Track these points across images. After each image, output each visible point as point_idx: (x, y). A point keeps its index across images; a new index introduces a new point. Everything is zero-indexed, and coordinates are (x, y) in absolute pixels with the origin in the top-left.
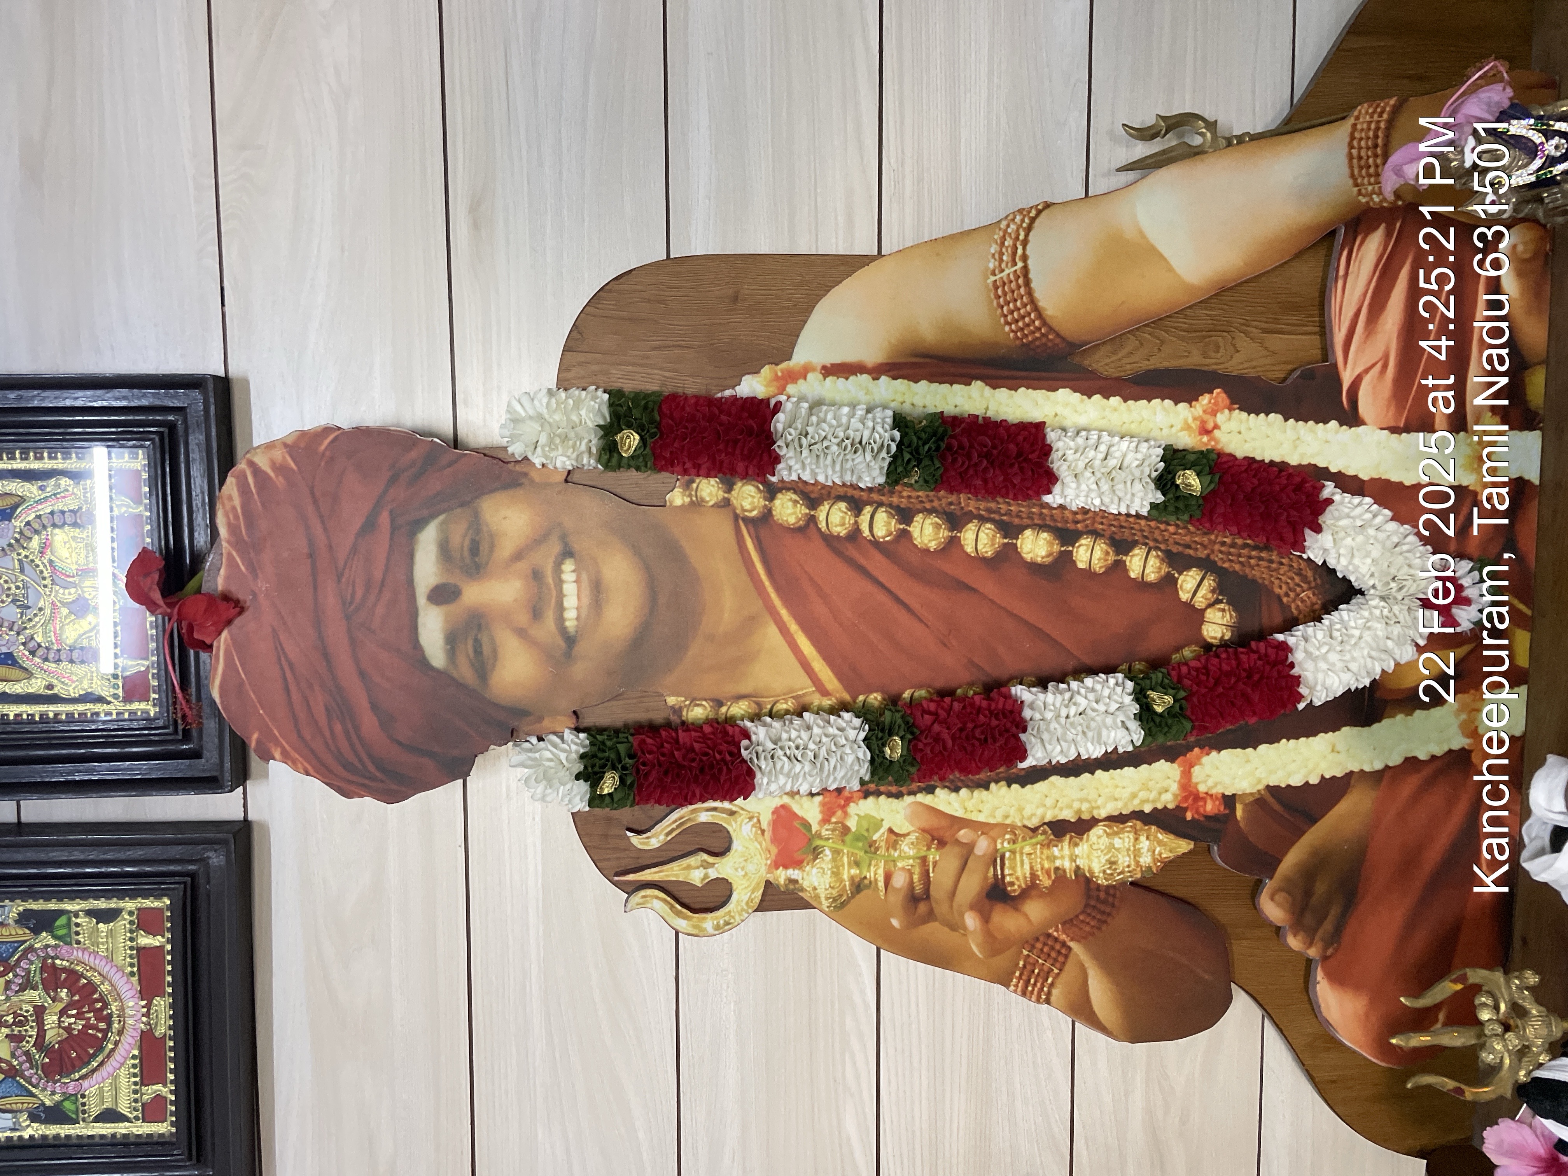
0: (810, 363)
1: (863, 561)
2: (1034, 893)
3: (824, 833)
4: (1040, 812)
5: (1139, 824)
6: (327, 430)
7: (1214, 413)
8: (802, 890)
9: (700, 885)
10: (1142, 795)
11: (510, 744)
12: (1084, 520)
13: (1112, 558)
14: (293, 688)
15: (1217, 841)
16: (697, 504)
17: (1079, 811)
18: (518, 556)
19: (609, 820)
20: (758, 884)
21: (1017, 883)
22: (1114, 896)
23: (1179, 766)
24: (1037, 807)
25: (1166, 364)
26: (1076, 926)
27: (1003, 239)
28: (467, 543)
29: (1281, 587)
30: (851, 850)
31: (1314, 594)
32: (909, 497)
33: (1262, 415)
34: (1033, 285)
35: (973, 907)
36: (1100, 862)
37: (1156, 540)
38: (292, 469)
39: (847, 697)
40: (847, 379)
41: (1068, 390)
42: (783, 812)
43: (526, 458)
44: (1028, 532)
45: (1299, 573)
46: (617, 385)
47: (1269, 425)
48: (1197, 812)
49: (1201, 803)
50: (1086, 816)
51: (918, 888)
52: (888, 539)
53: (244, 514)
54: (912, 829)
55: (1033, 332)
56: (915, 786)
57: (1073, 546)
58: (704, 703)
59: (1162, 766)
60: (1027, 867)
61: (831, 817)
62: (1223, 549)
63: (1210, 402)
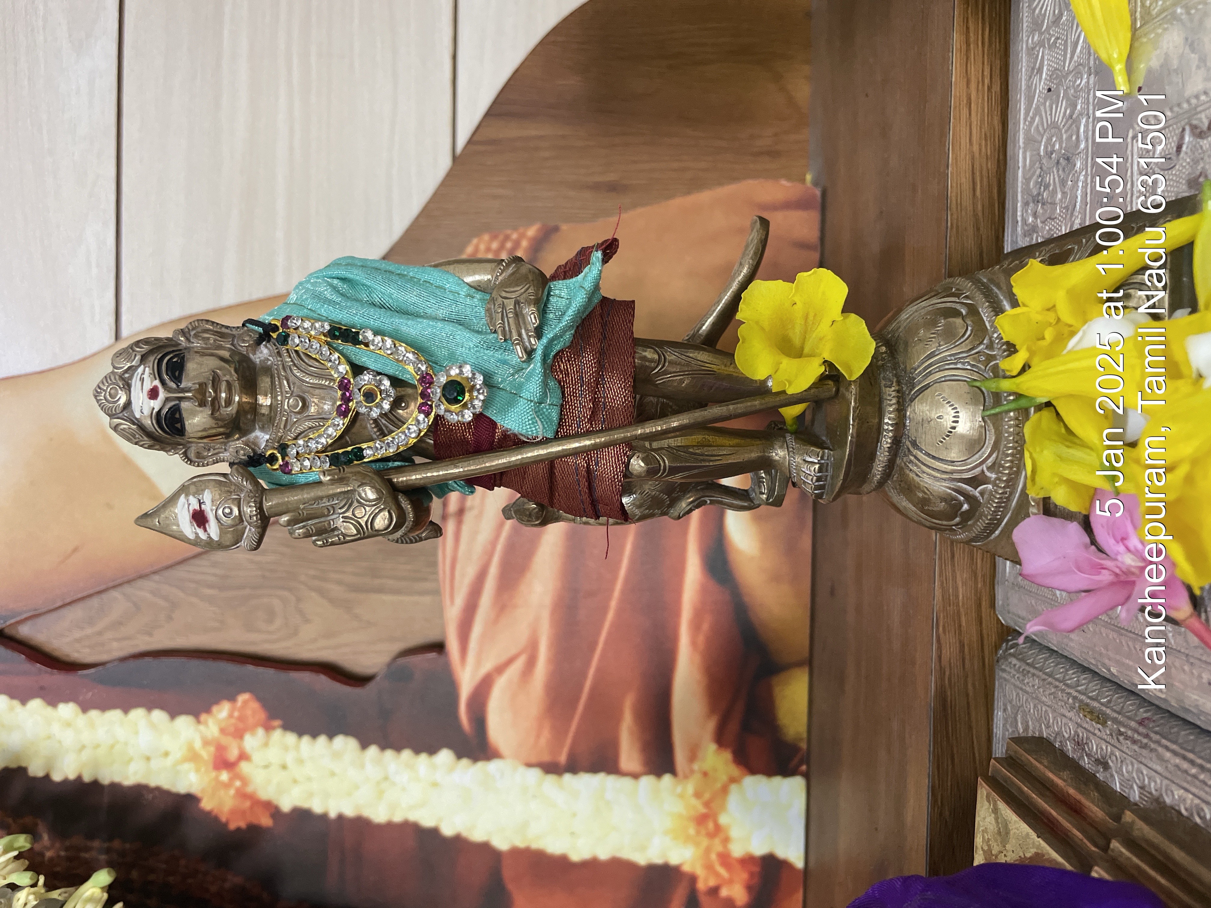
47: (335, 755)
63: (231, 716)
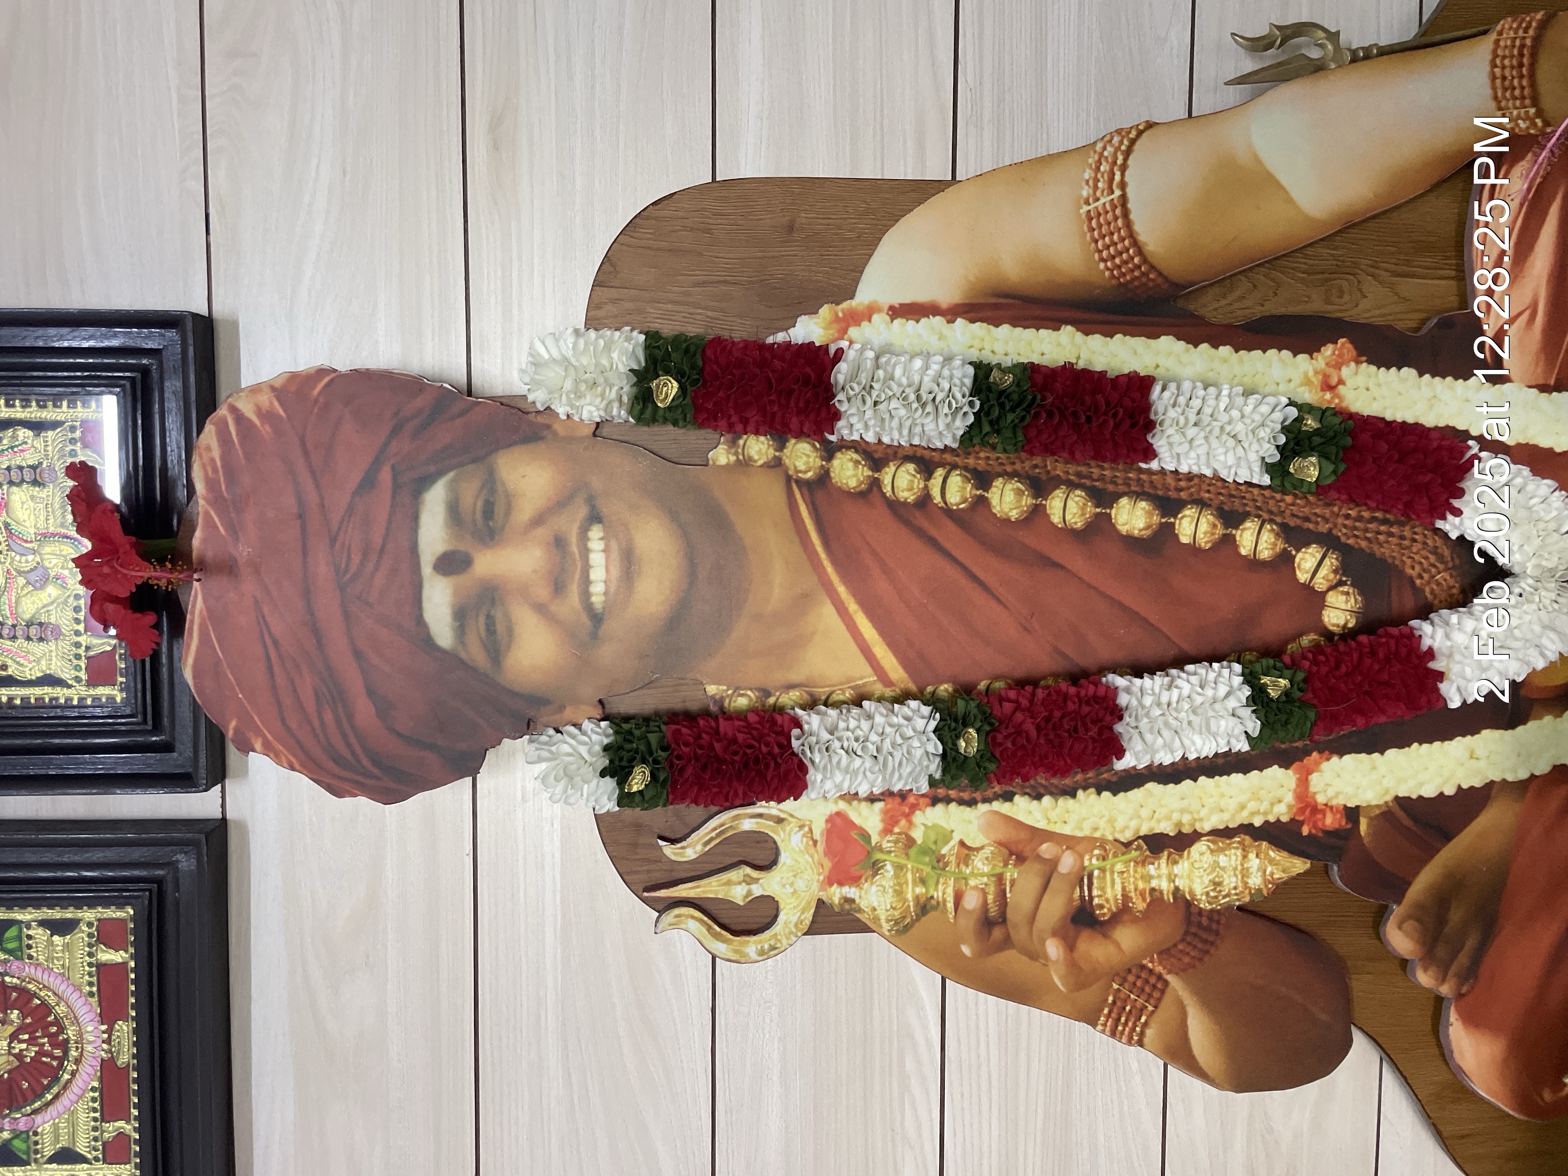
0: (876, 302)
1: (933, 532)
2: (1126, 917)
3: (886, 845)
4: (1133, 824)
5: (1248, 839)
6: (322, 372)
7: (1338, 366)
8: (860, 910)
9: (742, 904)
10: (1252, 806)
11: (526, 737)
12: (1189, 488)
13: (1220, 531)
14: (277, 669)
15: (1338, 859)
16: (744, 464)
17: (1179, 824)
18: (538, 521)
19: (638, 827)
20: (809, 903)
21: (1107, 906)
22: (1218, 922)
23: (1295, 773)
24: (1131, 819)
25: (1282, 311)
26: (1174, 956)
27: (1099, 163)
28: (480, 504)
29: (1413, 568)
30: (916, 865)
31: (1451, 576)
32: (988, 458)
33: (1394, 369)
34: (1132, 217)
35: (1055, 933)
36: (1202, 882)
37: (1270, 512)
38: (281, 417)
39: (913, 687)
40: (917, 321)
41: (1171, 338)
42: (838, 820)
43: (548, 408)
44: (1124, 501)
45: (1435, 551)
46: (655, 326)
47: (1403, 381)
48: (1315, 826)
49: (1319, 816)
50: (1186, 830)
51: (993, 911)
52: (962, 506)
53: (223, 466)
54: (986, 842)
55: (1132, 271)
56: (989, 793)
57: (1175, 517)
58: (749, 693)
59: (1275, 772)
60: (1118, 888)
61: (893, 827)
62: (1347, 522)
63: (1334, 354)
